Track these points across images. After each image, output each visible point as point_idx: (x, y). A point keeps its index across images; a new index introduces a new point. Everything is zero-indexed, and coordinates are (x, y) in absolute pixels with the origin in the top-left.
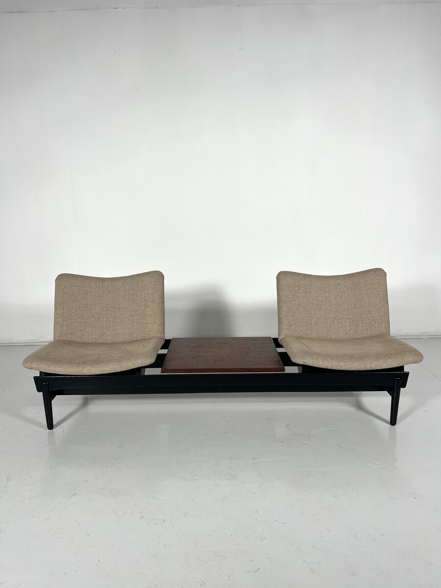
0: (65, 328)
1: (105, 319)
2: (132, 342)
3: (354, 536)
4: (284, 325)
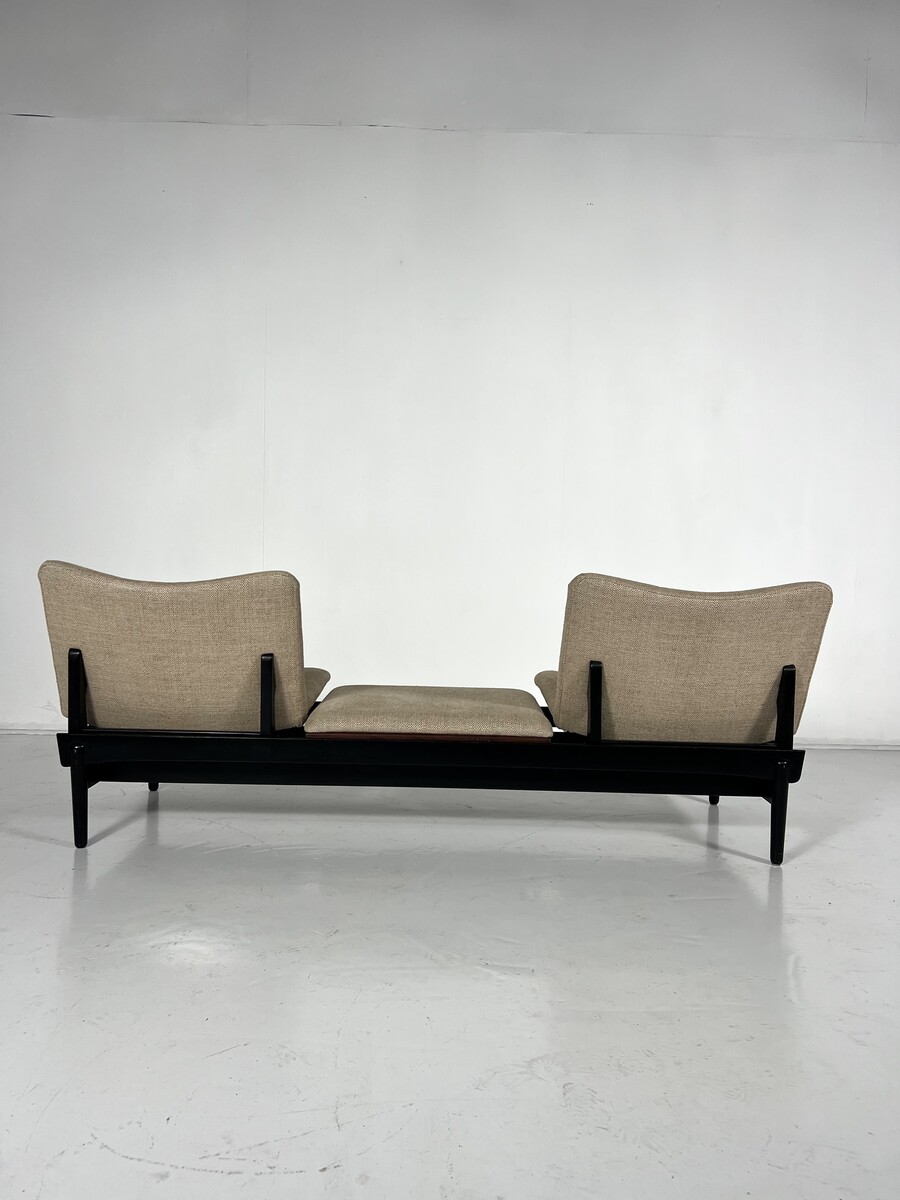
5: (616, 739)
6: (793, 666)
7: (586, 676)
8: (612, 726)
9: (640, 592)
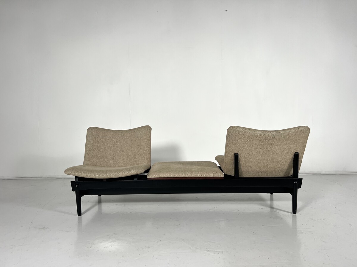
5: (243, 177)
6: (298, 152)
7: (233, 158)
8: (242, 173)
9: (250, 131)
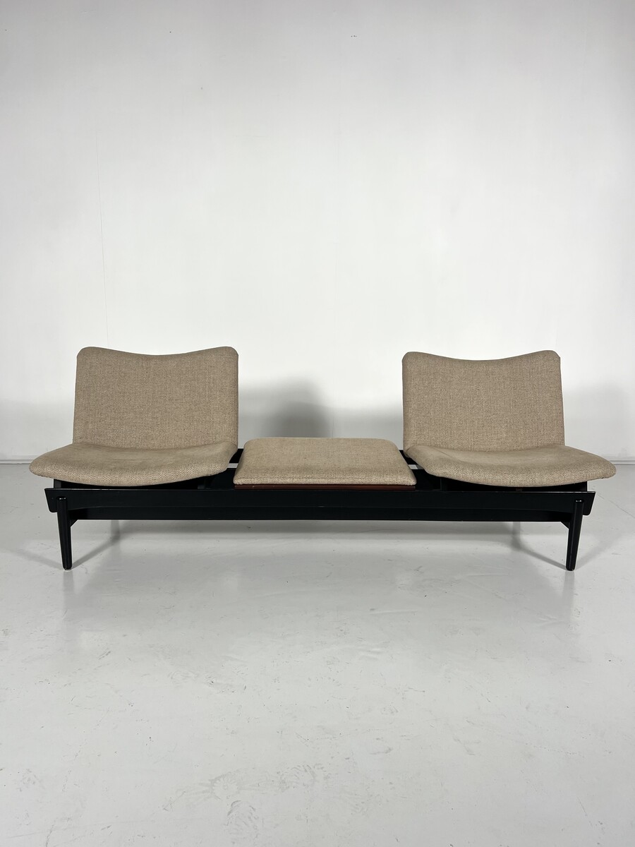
0: (90, 426)
1: (150, 414)
2: (190, 447)
3: (527, 708)
4: (413, 429)
